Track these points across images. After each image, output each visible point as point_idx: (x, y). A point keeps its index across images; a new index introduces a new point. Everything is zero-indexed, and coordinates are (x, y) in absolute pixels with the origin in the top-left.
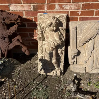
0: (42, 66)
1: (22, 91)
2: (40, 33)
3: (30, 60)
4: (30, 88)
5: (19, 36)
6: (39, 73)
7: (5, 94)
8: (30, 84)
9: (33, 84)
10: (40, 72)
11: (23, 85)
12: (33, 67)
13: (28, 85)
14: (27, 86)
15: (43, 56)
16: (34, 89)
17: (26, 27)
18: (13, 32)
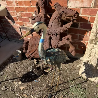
0: (85, 70)
1: (62, 85)
2: (95, 34)
3: (72, 63)
4: (69, 85)
5: (70, 35)
6: (79, 76)
7: (48, 82)
8: (69, 82)
9: (73, 83)
10: (80, 74)
11: (63, 80)
12: (74, 69)
13: (68, 82)
14: (66, 82)
15: (90, 60)
16: (72, 86)
17: (78, 27)
18: (66, 30)
